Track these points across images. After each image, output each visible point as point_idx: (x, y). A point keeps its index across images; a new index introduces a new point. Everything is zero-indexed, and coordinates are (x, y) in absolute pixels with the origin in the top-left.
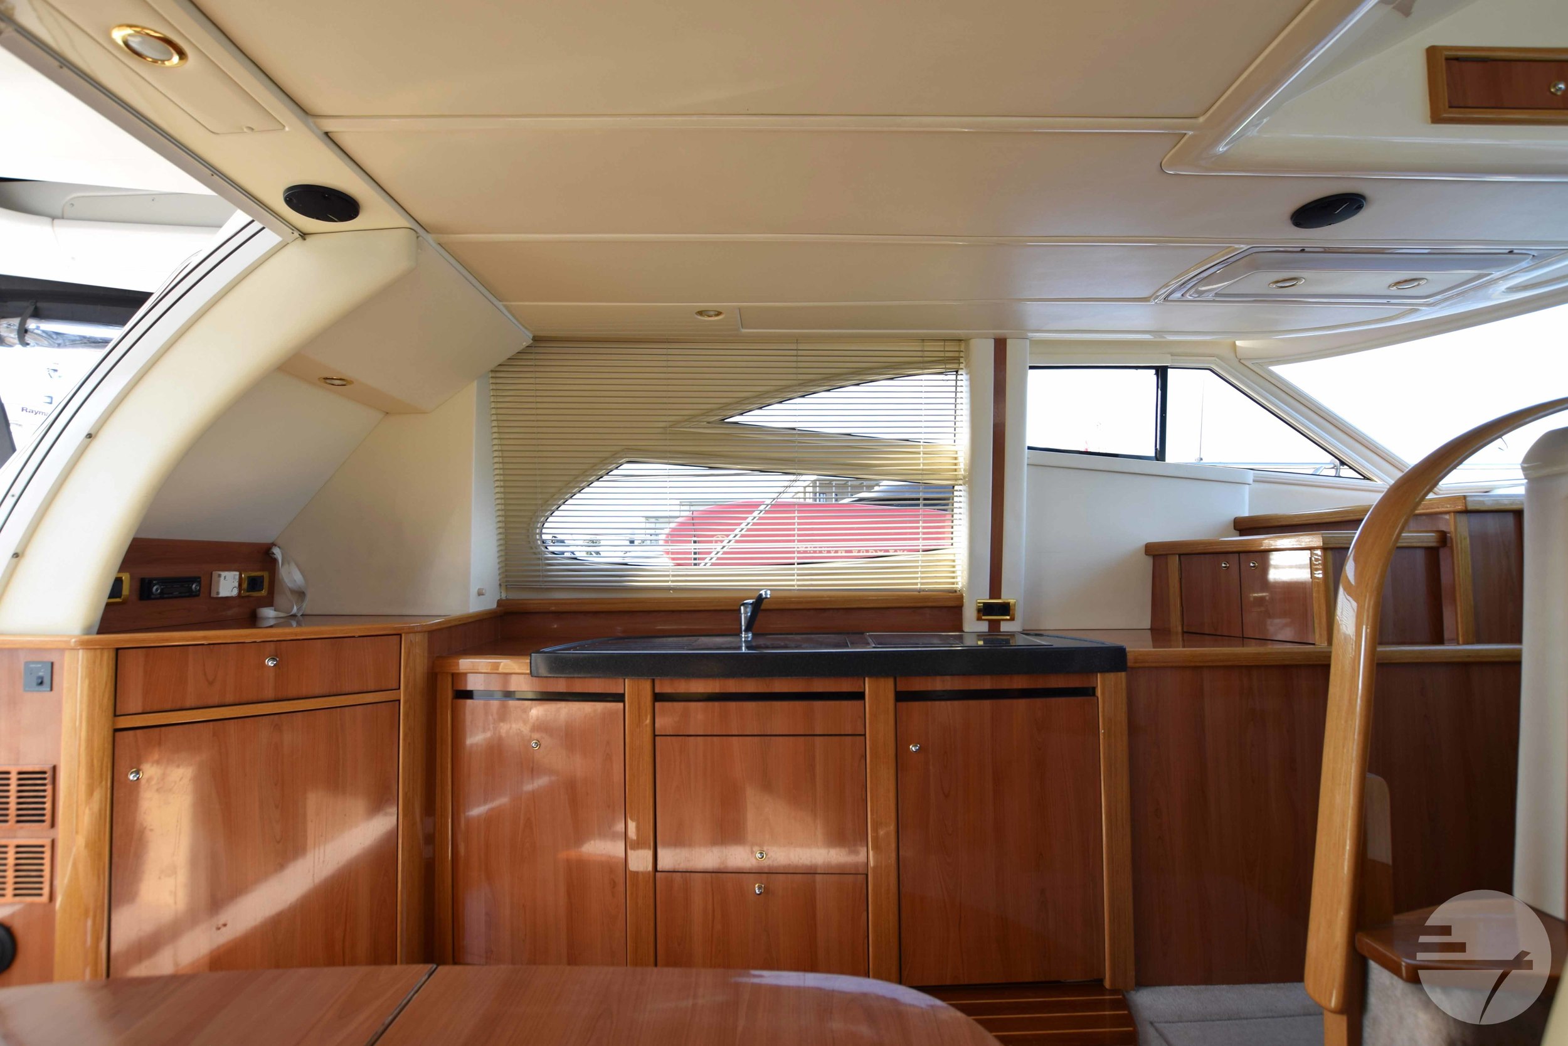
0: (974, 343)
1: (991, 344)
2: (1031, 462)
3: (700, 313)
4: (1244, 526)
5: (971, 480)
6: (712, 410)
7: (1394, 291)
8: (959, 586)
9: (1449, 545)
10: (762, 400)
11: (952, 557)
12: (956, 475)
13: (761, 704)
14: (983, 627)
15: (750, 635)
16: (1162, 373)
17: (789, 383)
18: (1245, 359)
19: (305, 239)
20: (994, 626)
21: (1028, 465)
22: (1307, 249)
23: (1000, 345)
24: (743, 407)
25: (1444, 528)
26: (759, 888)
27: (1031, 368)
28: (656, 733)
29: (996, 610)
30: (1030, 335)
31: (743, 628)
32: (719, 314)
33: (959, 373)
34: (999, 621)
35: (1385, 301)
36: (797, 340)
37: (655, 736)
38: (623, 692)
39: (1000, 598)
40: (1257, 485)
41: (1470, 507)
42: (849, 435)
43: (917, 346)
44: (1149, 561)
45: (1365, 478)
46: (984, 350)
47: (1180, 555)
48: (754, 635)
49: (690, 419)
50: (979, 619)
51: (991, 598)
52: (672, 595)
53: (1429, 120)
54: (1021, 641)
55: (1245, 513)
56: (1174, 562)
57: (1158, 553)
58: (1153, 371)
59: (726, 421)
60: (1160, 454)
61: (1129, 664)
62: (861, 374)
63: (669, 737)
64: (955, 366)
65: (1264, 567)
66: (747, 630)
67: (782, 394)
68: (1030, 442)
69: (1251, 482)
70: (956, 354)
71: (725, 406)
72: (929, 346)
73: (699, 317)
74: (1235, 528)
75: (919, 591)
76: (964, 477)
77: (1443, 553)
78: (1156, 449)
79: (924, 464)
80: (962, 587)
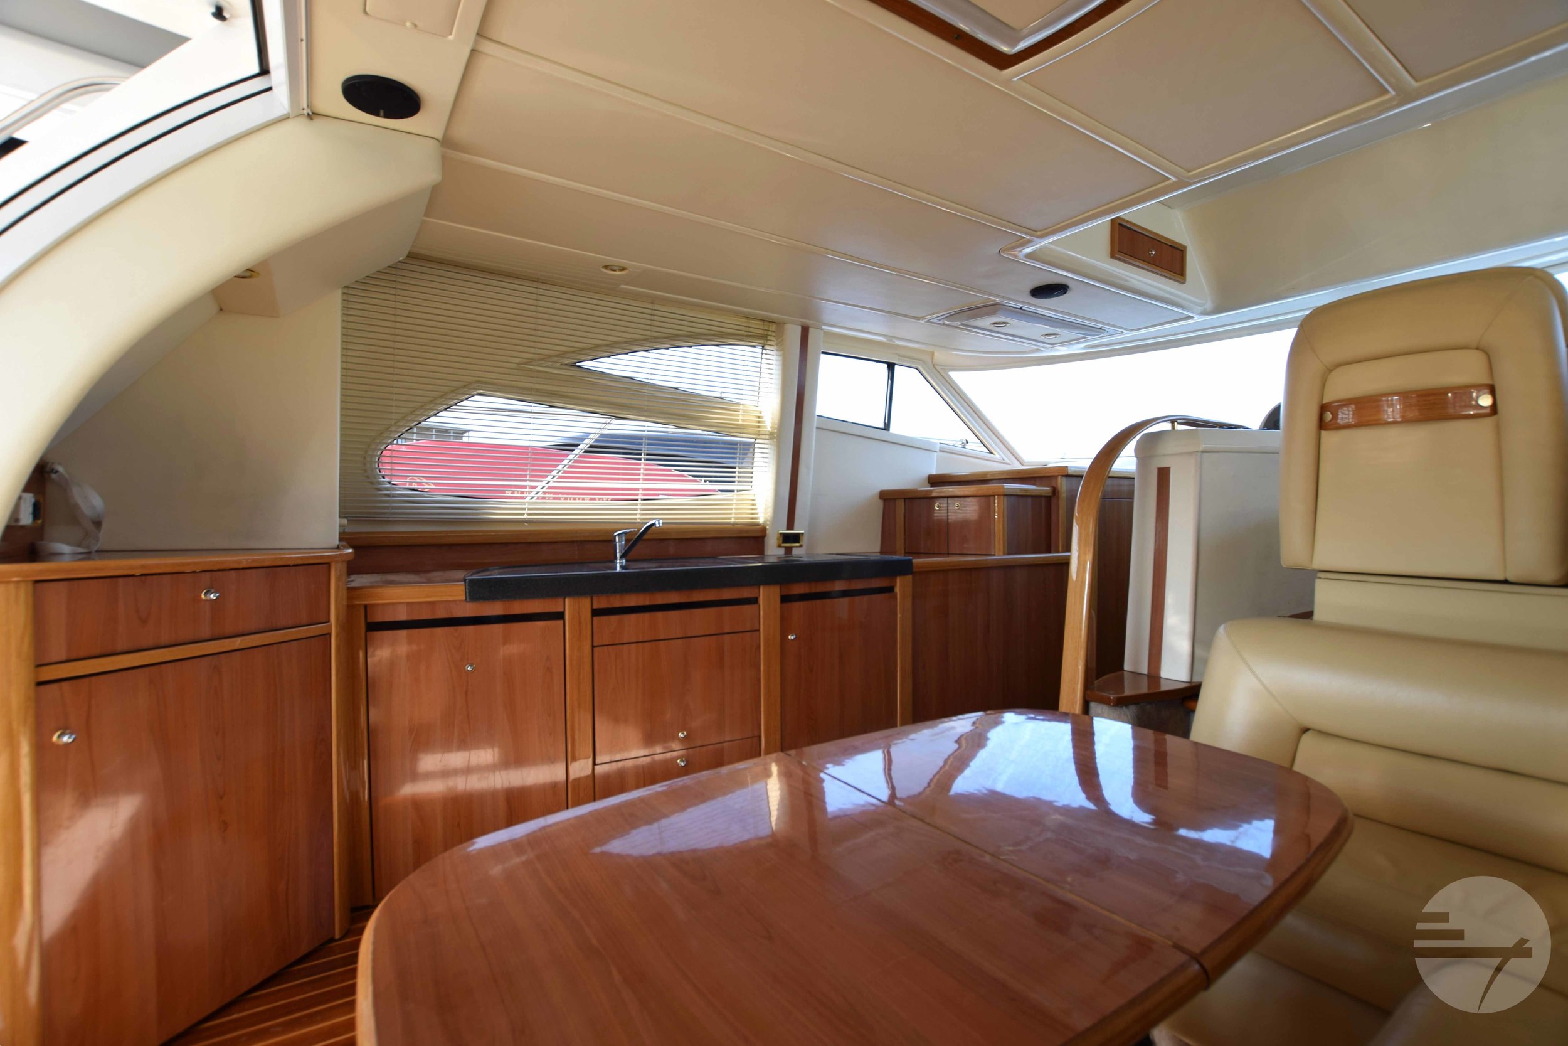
0: (788, 326)
1: (799, 329)
2: (819, 426)
3: (606, 267)
4: (935, 481)
5: (775, 437)
6: (566, 352)
7: (1043, 339)
8: (761, 521)
9: (1056, 494)
10: (611, 349)
11: (753, 498)
12: (759, 431)
13: (683, 612)
14: (781, 552)
15: (624, 561)
16: (891, 367)
17: (637, 337)
18: (937, 365)
19: (312, 119)
20: (788, 550)
21: (817, 428)
22: (1023, 308)
23: (805, 331)
24: (595, 353)
25: (1055, 485)
26: (682, 761)
27: (823, 353)
28: (595, 644)
29: (791, 539)
30: (824, 327)
31: (618, 555)
32: (623, 269)
33: (765, 348)
34: (791, 548)
35: (1030, 342)
36: (653, 300)
37: (593, 647)
38: (562, 610)
39: (793, 530)
40: (941, 454)
41: (1069, 473)
42: (676, 388)
43: (743, 322)
44: (881, 504)
45: (991, 453)
46: (793, 334)
47: (905, 499)
48: (627, 561)
49: (545, 358)
50: (779, 546)
51: (788, 529)
52: (527, 527)
53: (1110, 256)
54: (805, 559)
55: (934, 472)
56: (901, 505)
57: (888, 498)
58: (886, 365)
59: (577, 364)
60: (887, 427)
61: (915, 570)
62: (695, 338)
63: (605, 647)
64: (762, 342)
65: (931, 508)
66: (621, 557)
67: (629, 346)
68: (818, 412)
69: (938, 450)
70: (766, 332)
71: (579, 351)
72: (753, 324)
73: (604, 270)
74: (929, 482)
75: (734, 524)
76: (771, 434)
77: (1053, 501)
78: (885, 423)
79: (743, 420)
80: (765, 522)
